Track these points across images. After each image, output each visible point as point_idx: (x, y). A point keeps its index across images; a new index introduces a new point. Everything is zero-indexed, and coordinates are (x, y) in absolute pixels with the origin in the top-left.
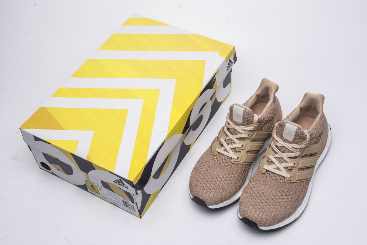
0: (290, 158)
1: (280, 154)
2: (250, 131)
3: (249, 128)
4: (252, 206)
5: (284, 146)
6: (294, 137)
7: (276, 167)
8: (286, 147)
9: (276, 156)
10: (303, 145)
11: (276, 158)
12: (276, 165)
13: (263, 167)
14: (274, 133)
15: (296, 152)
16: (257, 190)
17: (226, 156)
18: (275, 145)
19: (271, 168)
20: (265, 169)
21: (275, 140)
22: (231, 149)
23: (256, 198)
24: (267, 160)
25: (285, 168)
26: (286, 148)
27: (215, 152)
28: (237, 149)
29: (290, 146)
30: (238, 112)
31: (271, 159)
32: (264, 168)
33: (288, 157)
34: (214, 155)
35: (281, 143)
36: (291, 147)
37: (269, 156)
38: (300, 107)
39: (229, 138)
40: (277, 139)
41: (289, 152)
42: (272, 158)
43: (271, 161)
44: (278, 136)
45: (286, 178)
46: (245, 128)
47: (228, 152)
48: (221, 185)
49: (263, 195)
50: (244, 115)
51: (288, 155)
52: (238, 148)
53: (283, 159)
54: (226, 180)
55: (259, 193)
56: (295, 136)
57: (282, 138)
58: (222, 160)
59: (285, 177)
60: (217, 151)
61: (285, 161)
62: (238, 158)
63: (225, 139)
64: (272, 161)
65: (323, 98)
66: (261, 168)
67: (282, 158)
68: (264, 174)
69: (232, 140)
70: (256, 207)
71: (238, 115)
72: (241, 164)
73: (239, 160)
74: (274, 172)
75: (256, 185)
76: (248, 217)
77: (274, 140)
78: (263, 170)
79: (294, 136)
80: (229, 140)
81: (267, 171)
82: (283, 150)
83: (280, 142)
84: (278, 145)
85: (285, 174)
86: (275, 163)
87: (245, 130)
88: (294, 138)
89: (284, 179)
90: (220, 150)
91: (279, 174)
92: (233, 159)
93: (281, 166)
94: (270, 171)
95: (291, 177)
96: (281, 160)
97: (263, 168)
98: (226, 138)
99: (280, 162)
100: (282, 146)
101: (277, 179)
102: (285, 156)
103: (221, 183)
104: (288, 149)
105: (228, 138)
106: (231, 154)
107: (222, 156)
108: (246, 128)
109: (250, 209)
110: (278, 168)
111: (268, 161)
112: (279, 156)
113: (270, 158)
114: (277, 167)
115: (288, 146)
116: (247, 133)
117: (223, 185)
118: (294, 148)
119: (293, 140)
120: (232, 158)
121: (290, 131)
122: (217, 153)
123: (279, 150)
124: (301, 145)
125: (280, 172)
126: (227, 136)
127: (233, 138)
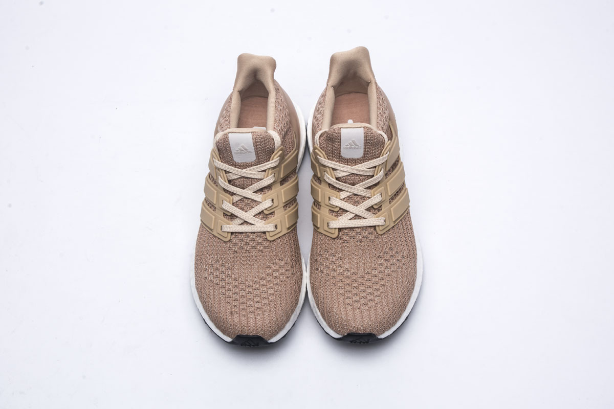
0: (369, 188)
1: (349, 190)
2: (274, 168)
3: (272, 163)
4: (349, 307)
5: (353, 172)
6: (365, 149)
7: (352, 215)
8: (356, 172)
9: (344, 195)
10: (384, 156)
11: (344, 199)
12: (351, 212)
13: (331, 227)
14: (322, 155)
15: (377, 175)
16: (341, 274)
17: (251, 233)
18: (334, 178)
19: (344, 221)
20: (335, 228)
21: (331, 170)
22: (254, 216)
23: (348, 288)
24: (330, 210)
25: (368, 209)
26: (357, 175)
27: (225, 235)
28: (266, 212)
29: (362, 168)
30: (242, 144)
31: (337, 206)
32: (332, 229)
33: (365, 189)
34: (225, 242)
35: (345, 169)
36: (365, 169)
37: (331, 202)
38: (332, 86)
39: (240, 198)
40: (334, 165)
41: (364, 180)
42: (336, 202)
43: (338, 209)
44: (332, 160)
45: (378, 226)
46: (263, 166)
47: (252, 224)
48: (272, 291)
49: (354, 277)
50: (256, 146)
51: (364, 185)
52: (268, 209)
53: (358, 195)
54: (276, 277)
55: (348, 277)
56: (365, 146)
57: (340, 159)
58: (247, 244)
59: (375, 227)
60: (228, 232)
61: (364, 198)
62: (276, 226)
63: (232, 203)
64: (340, 208)
65: (365, 52)
66: (326, 228)
67: (355, 195)
68: (338, 237)
69: (246, 198)
70: (356, 305)
71: (244, 151)
72: (285, 234)
73: (279, 230)
74: (353, 226)
75: (333, 265)
76: (354, 330)
77: (328, 170)
78: (333, 231)
79: (363, 147)
80: (240, 200)
81: (340, 229)
82: (352, 179)
83: (342, 169)
84: (340, 174)
85: (373, 219)
86: (348, 210)
87: (265, 171)
88: (365, 151)
89: (375, 229)
90: (234, 227)
91: (365, 225)
92: (269, 232)
93: (360, 209)
94: (346, 228)
95: (385, 221)
96: (355, 199)
97: (329, 228)
98: (233, 199)
99: (356, 203)
100: (349, 174)
101: (363, 237)
102: (359, 189)
103: (270, 288)
104: (359, 175)
105: (236, 198)
106: (260, 225)
107: (243, 236)
108: (266, 165)
109: (350, 313)
110: (356, 215)
111: (332, 211)
112: (348, 194)
113: (334, 204)
114: (354, 215)
115: (360, 170)
116: (271, 174)
117: (276, 288)
118: (369, 168)
119: (365, 154)
120: (264, 233)
121: (354, 142)
122: (230, 234)
123: (345, 183)
124: (381, 158)
125: (364, 220)
126: (232, 194)
127: (248, 193)
